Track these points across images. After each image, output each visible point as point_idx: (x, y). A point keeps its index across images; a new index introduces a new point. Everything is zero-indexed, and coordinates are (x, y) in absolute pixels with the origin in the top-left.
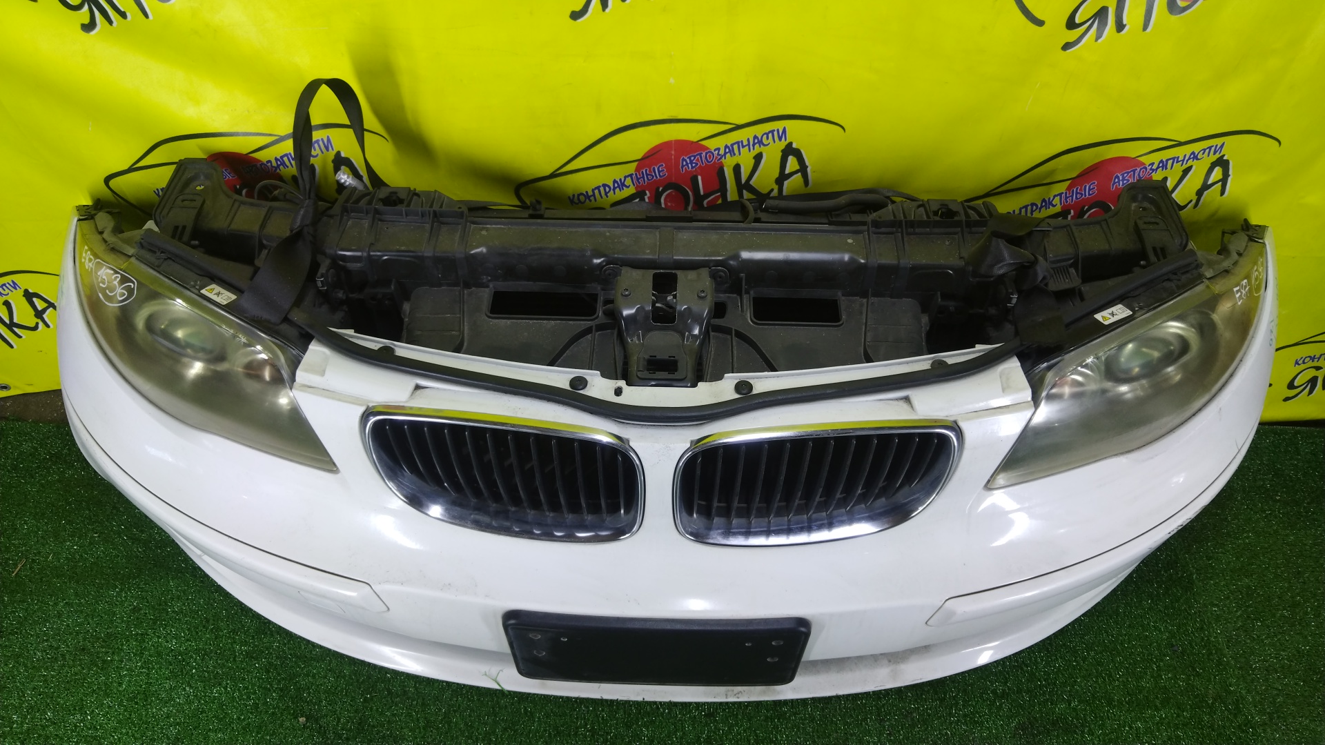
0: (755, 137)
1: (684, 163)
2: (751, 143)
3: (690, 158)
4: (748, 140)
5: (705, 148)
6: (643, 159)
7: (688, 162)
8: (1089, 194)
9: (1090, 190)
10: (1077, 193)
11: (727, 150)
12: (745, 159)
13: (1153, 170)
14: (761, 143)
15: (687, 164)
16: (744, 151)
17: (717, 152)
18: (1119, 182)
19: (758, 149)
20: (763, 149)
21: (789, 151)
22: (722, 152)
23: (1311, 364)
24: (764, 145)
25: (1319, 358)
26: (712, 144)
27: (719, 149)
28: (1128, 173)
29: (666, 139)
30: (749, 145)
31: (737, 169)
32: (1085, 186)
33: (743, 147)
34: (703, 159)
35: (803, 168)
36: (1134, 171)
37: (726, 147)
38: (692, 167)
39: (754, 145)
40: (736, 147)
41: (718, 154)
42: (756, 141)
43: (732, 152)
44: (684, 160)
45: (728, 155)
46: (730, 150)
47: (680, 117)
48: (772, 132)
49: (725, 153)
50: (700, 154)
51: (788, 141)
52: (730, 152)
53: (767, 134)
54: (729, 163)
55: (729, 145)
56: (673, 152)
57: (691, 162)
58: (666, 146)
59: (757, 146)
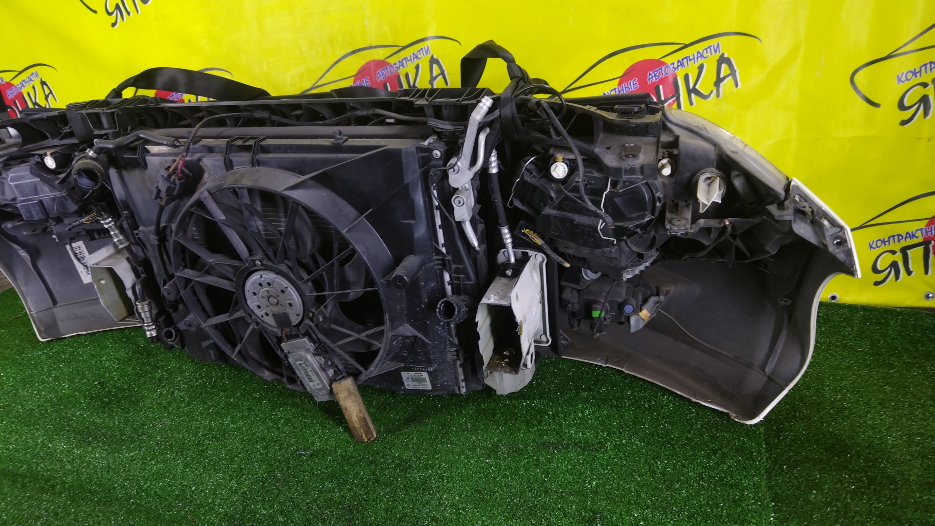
0: (414, 54)
2: (412, 58)
3: (381, 72)
4: (410, 56)
5: (388, 64)
6: (357, 74)
8: (634, 88)
9: (634, 85)
10: (626, 88)
11: (400, 64)
12: (410, 69)
13: (676, 68)
14: (417, 57)
15: (380, 76)
16: (409, 63)
18: (652, 77)
19: (416, 62)
20: (419, 61)
21: (433, 61)
22: (398, 65)
23: (884, 248)
24: (420, 59)
25: (889, 241)
26: (391, 61)
27: (396, 64)
28: (657, 71)
29: (368, 60)
31: (407, 76)
32: (630, 83)
33: (408, 61)
34: (389, 71)
35: (442, 73)
36: (661, 69)
37: (399, 62)
38: (383, 78)
39: (414, 59)
40: (404, 61)
41: (396, 67)
42: (415, 56)
44: (379, 73)
45: (401, 67)
47: (374, 44)
48: (422, 49)
50: (387, 69)
51: (431, 55)
52: (402, 65)
53: (419, 51)
54: (402, 72)
55: (400, 60)
56: (372, 69)
57: (383, 74)
58: (369, 64)
59: (415, 59)
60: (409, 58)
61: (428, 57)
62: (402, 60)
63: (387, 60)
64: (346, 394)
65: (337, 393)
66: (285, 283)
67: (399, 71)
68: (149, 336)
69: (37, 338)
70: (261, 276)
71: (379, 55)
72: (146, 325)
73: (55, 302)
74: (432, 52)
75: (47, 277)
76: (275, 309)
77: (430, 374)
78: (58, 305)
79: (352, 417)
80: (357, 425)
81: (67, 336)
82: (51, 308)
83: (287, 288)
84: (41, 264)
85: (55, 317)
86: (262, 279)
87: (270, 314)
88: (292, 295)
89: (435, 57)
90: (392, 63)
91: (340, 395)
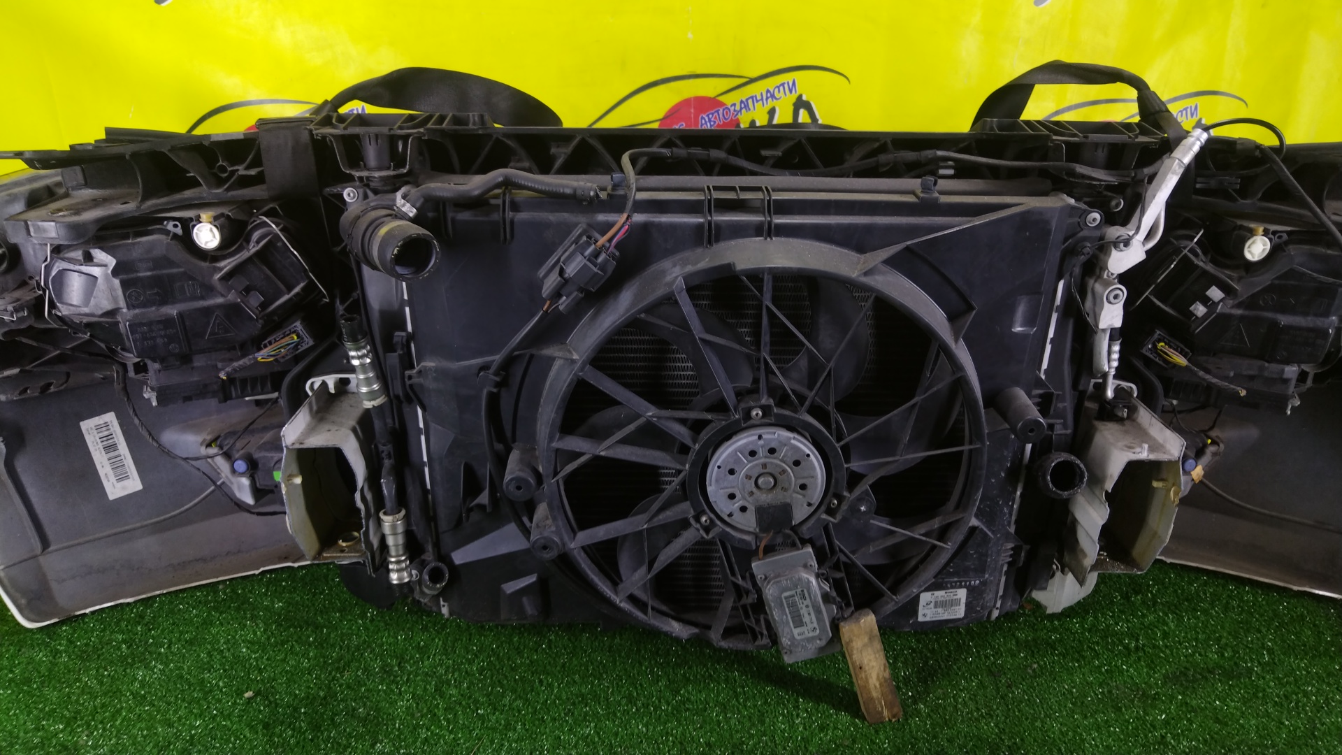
0: (768, 91)
1: (703, 122)
2: (765, 98)
3: (708, 116)
4: (762, 95)
5: (721, 104)
6: (665, 118)
7: (707, 119)
11: (743, 106)
12: (759, 115)
14: (773, 96)
15: (706, 122)
16: (759, 105)
17: (733, 108)
19: (771, 103)
20: (775, 103)
21: (801, 104)
22: (738, 108)
24: (777, 99)
26: (728, 100)
27: (734, 105)
29: (686, 96)
30: (762, 99)
31: (753, 124)
33: (757, 101)
34: (721, 116)
37: (742, 102)
38: (711, 126)
39: (767, 98)
40: (750, 102)
41: (735, 110)
42: (769, 95)
43: (747, 107)
44: (703, 118)
45: (744, 111)
46: (745, 105)
47: (699, 72)
48: (783, 85)
49: (741, 109)
50: (718, 111)
51: (798, 94)
52: (745, 107)
53: (778, 87)
55: (744, 100)
56: (692, 111)
57: (710, 121)
58: (686, 103)
59: (770, 100)
60: (759, 98)
61: (793, 98)
62: (747, 100)
63: (721, 98)
64: (866, 640)
65: (851, 641)
66: (805, 447)
67: (739, 116)
68: (395, 582)
69: (18, 624)
70: (760, 437)
71: (707, 88)
72: (393, 560)
73: (45, 543)
74: (800, 89)
75: (31, 491)
76: (765, 498)
77: (971, 591)
78: (51, 548)
79: (870, 681)
80: (875, 694)
81: (87, 611)
82: (36, 556)
83: (808, 455)
84: (21, 464)
85: (44, 575)
86: (761, 442)
87: (751, 508)
88: (814, 468)
89: (804, 98)
90: (729, 103)
91: (854, 644)
